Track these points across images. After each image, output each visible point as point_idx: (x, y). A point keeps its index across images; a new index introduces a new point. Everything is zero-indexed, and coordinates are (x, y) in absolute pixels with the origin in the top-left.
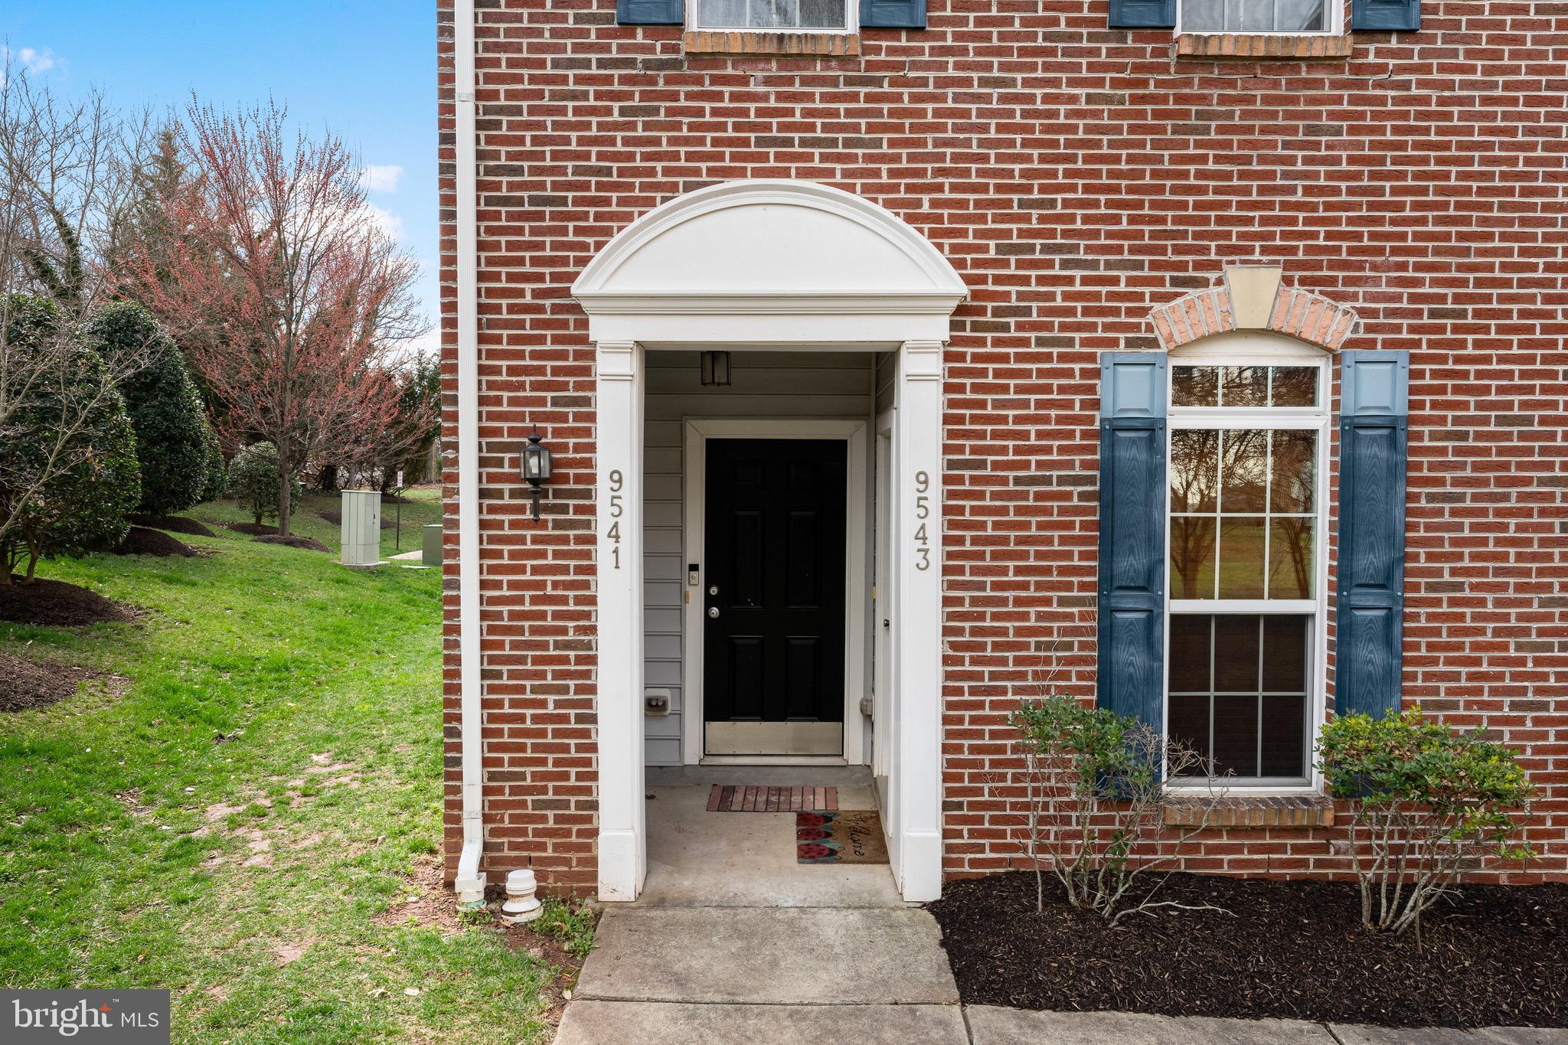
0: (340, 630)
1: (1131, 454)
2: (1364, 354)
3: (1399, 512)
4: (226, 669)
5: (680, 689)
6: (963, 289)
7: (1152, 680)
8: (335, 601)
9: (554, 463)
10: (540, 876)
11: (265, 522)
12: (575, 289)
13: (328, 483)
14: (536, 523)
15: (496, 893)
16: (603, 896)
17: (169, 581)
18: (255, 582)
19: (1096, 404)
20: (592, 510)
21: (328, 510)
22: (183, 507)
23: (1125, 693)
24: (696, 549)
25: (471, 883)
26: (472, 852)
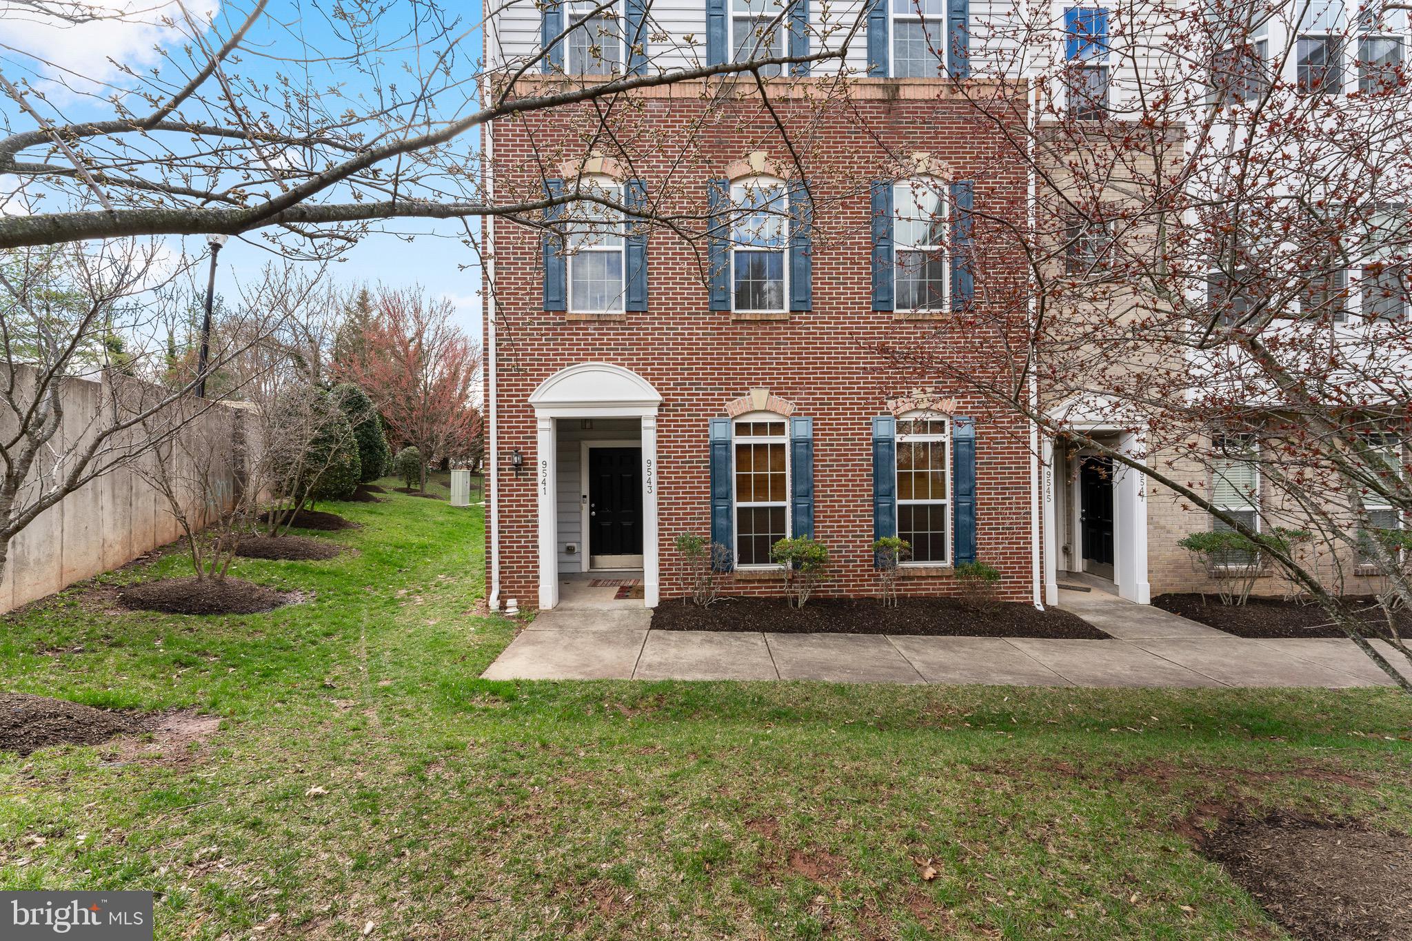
0: (450, 533)
1: (720, 453)
2: (797, 418)
3: (810, 471)
4: (401, 547)
5: (580, 543)
6: (660, 398)
7: (730, 529)
8: (448, 521)
9: (523, 459)
10: (519, 602)
11: (412, 487)
12: (530, 400)
13: (444, 467)
14: (517, 479)
15: (503, 607)
16: (541, 608)
17: (371, 513)
18: (409, 513)
19: (708, 436)
20: (536, 474)
21: (444, 480)
22: (376, 478)
23: (720, 534)
24: (585, 490)
25: (494, 603)
26: (495, 593)
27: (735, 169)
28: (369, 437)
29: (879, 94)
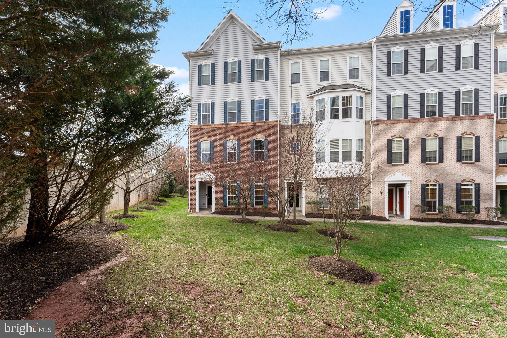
7: (227, 199)
11: (182, 196)
12: (195, 178)
14: (193, 191)
16: (196, 212)
20: (196, 190)
23: (224, 200)
24: (207, 193)
25: (189, 211)
26: (189, 209)
27: (228, 139)
28: (171, 183)
29: (252, 125)
